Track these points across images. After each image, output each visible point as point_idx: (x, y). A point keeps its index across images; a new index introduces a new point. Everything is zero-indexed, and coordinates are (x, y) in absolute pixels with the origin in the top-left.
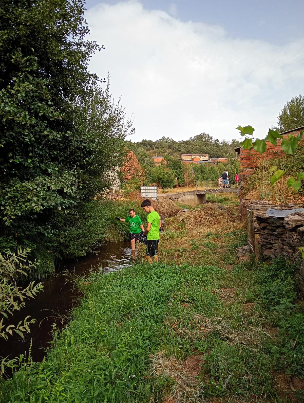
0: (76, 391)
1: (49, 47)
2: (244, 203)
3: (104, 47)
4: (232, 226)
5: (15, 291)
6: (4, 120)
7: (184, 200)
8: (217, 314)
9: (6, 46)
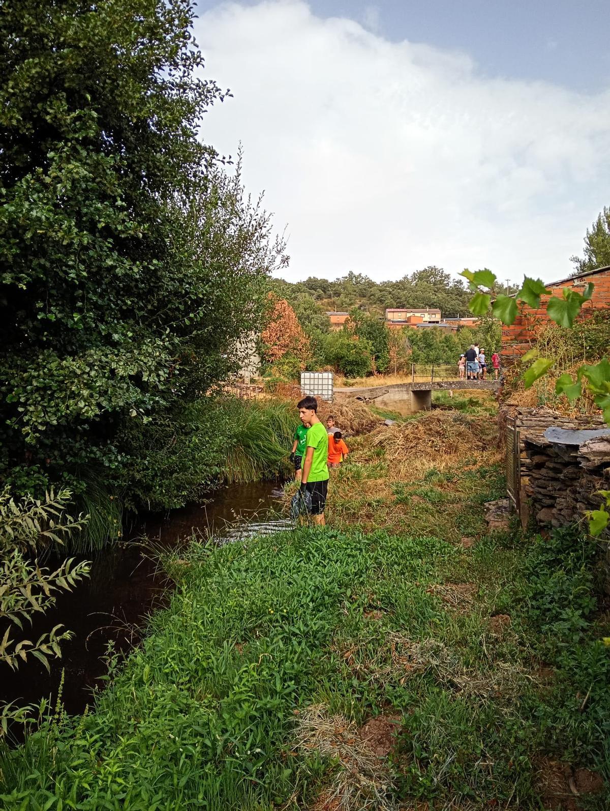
0: (144, 776)
1: (121, 92)
2: (505, 413)
3: (230, 93)
4: (479, 459)
5: (36, 575)
6: (29, 235)
7: (387, 402)
8: (436, 635)
9: (37, 88)
